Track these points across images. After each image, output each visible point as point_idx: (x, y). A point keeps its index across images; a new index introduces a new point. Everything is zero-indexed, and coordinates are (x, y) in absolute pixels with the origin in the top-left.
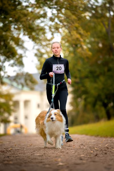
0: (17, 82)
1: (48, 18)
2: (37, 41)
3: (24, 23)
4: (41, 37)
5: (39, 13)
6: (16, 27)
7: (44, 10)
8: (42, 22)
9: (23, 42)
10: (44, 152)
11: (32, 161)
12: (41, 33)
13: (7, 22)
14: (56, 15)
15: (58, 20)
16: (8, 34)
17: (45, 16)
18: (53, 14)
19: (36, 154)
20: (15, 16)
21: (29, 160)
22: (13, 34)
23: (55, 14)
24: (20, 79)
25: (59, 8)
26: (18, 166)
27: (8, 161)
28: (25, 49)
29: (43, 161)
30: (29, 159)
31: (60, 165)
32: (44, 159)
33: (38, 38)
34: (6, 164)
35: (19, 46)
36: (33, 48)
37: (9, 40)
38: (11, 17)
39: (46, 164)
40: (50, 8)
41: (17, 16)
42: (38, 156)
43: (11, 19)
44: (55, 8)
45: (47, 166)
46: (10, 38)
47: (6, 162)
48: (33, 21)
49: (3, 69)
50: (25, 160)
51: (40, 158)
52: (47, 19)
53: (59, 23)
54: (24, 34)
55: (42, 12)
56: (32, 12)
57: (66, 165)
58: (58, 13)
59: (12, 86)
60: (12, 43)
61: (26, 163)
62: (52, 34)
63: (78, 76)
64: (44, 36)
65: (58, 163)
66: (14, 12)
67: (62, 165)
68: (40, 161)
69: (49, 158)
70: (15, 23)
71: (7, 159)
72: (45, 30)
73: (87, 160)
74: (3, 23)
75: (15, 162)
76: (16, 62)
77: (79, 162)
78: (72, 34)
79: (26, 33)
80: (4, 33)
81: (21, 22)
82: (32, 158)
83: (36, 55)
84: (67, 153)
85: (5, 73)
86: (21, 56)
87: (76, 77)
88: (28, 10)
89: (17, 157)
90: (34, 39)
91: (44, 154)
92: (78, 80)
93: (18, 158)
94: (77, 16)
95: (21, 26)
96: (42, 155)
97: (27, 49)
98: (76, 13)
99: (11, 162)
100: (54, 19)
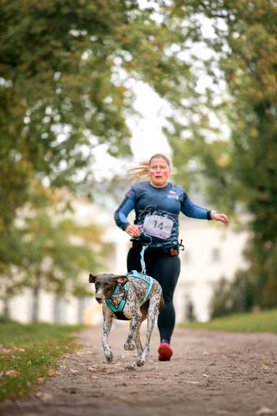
9: (133, 97)
14: (226, 33)
18: (217, 31)
20: (124, 36)
23: (222, 31)
25: (232, 17)
36: (159, 114)
44: (222, 16)
56: (164, 26)
58: (231, 31)
63: (268, 184)
66: (123, 28)
83: (165, 130)
87: (262, 189)
88: (154, 22)
90: (161, 91)
92: (266, 196)
97: (141, 116)
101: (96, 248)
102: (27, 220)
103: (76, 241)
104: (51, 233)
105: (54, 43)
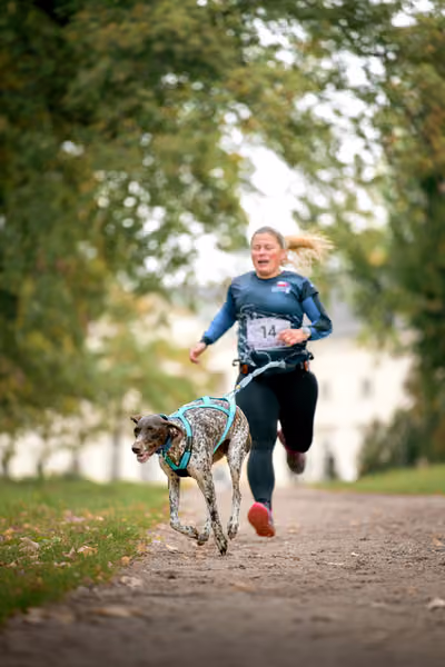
14: (382, 79)
18: (370, 76)
20: (240, 83)
23: (376, 76)
25: (391, 56)
40: (359, 53)
44: (377, 55)
56: (295, 68)
89: (270, 567)
100: (375, 95)
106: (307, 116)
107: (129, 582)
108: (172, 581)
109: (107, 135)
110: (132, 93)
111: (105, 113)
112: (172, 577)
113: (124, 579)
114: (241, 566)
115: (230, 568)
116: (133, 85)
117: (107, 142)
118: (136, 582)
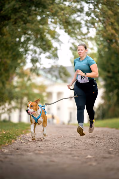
0: (51, 74)
1: (85, 12)
2: (73, 35)
3: (60, 17)
4: (77, 31)
5: (76, 7)
6: (53, 20)
7: (81, 5)
8: (79, 16)
9: (59, 35)
10: (73, 144)
11: (62, 152)
12: (76, 27)
13: (44, 16)
14: (93, 10)
15: (94, 15)
16: (45, 27)
17: (81, 10)
18: (90, 9)
19: (66, 146)
20: (52, 10)
21: (59, 151)
22: (49, 27)
23: (91, 9)
24: (54, 71)
25: (96, 3)
26: (48, 156)
27: (39, 151)
28: (60, 43)
29: (72, 152)
30: (59, 149)
31: (88, 158)
32: (73, 151)
33: (74, 32)
34: (37, 154)
35: (55, 39)
36: (68, 42)
37: (45, 34)
38: (48, 11)
39: (75, 156)
40: (87, 3)
41: (54, 10)
42: (68, 147)
43: (48, 13)
44: (92, 3)
45: (76, 158)
46: (46, 31)
47: (37, 152)
48: (70, 15)
49: (39, 61)
50: (55, 151)
51: (70, 149)
52: (83, 13)
53: (95, 18)
54: (61, 28)
55: (79, 7)
56: (69, 6)
57: (94, 158)
58: (95, 8)
59: (47, 77)
60: (48, 37)
61: (56, 154)
62: (88, 29)
63: (111, 70)
64: (80, 30)
65: (87, 156)
66: (52, 6)
67: (90, 158)
68: (70, 152)
69: (78, 150)
70: (52, 17)
71: (38, 148)
72: (81, 24)
73: (116, 154)
74: (41, 17)
75: (46, 152)
76: (52, 55)
77: (107, 155)
78: (107, 29)
79: (62, 27)
80: (41, 26)
81: (58, 16)
82: (62, 149)
83: (71, 48)
84: (97, 146)
85: (41, 64)
86: (56, 49)
87: (109, 72)
88: (65, 5)
89: (47, 147)
90: (69, 33)
91: (74, 146)
92: (110, 75)
93: (49, 148)
94: (113, 12)
95: (58, 20)
96: (72, 147)
97: (62, 43)
98: (113, 8)
99: (42, 152)
100: (90, 14)
101: (44, 94)
102: (17, 82)
103: (36, 91)
104: (26, 88)
105: (24, 11)
106: (74, 20)
107: (4, 151)
108: (17, 150)
109: (14, 23)
110: (21, 12)
111: (13, 17)
112: (18, 149)
113: (3, 150)
114: (40, 147)
115: (36, 147)
116: (21, 9)
117: (13, 25)
118: (6, 151)
